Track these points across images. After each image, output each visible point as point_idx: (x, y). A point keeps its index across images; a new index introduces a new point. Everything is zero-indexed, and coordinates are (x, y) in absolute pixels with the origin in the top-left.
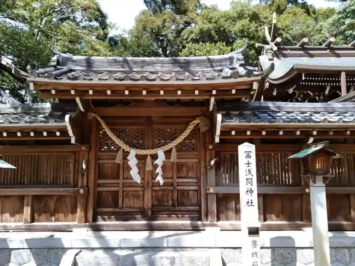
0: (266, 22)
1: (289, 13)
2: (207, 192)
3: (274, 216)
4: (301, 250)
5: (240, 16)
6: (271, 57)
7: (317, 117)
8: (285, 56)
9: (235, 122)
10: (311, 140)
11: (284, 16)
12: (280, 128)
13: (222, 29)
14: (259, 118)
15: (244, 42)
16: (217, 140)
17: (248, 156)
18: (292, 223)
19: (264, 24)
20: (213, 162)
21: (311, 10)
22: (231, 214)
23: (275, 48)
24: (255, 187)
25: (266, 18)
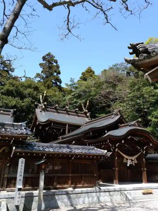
0: (41, 92)
1: (53, 90)
2: (4, 177)
3: (28, 186)
4: (35, 197)
5: (29, 86)
6: (41, 110)
7: (47, 150)
8: (48, 111)
9: (19, 150)
10: (44, 157)
11: (50, 90)
12: (35, 153)
13: (19, 91)
14: (28, 149)
15: (30, 100)
16: (12, 156)
17: (22, 163)
18: (33, 188)
19: (40, 93)
20: (8, 165)
21: (62, 89)
22: (12, 185)
23: (44, 107)
24: (22, 174)
25: (42, 90)
